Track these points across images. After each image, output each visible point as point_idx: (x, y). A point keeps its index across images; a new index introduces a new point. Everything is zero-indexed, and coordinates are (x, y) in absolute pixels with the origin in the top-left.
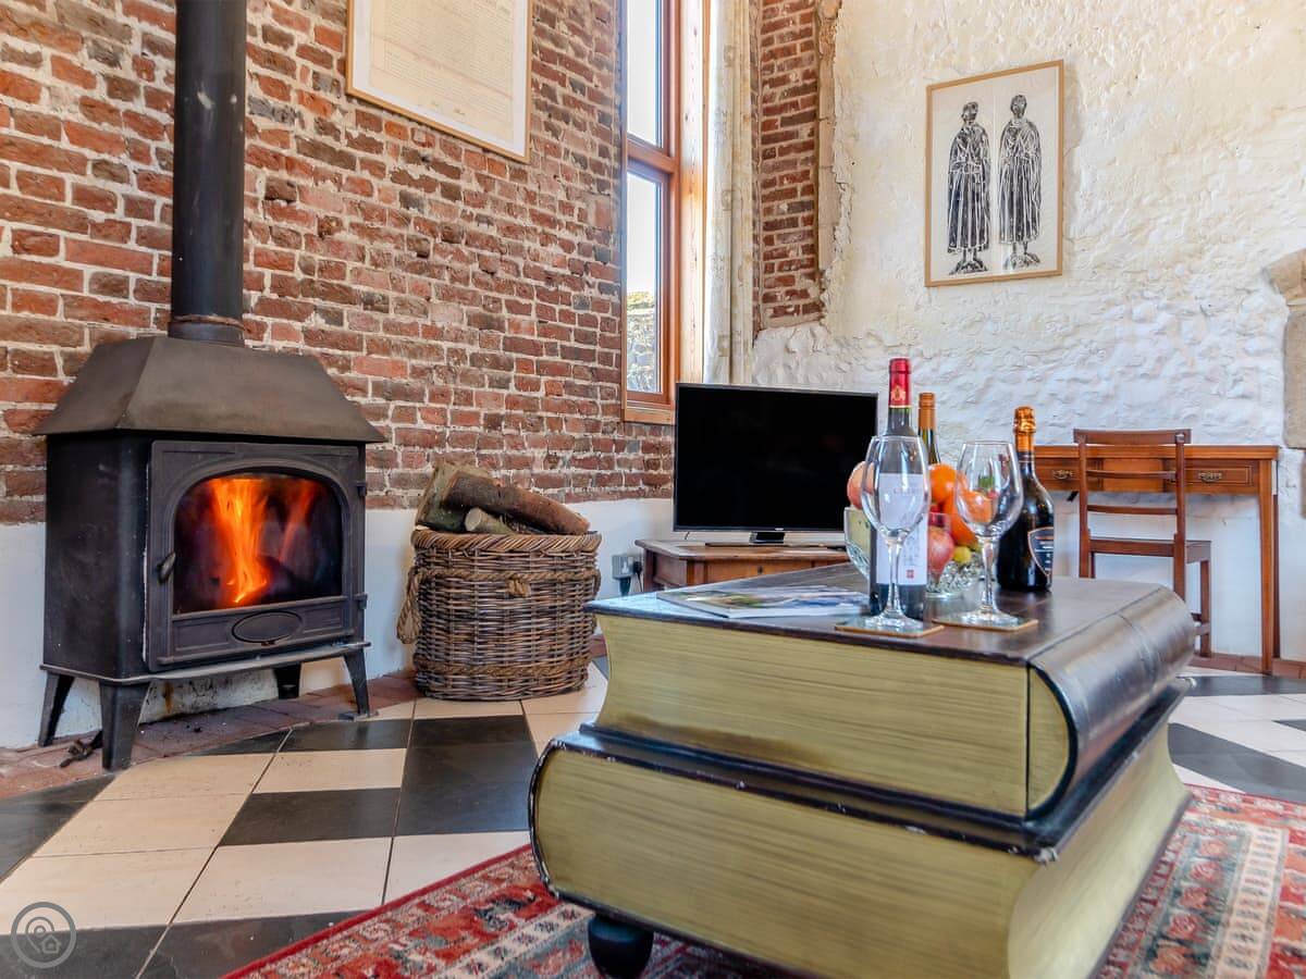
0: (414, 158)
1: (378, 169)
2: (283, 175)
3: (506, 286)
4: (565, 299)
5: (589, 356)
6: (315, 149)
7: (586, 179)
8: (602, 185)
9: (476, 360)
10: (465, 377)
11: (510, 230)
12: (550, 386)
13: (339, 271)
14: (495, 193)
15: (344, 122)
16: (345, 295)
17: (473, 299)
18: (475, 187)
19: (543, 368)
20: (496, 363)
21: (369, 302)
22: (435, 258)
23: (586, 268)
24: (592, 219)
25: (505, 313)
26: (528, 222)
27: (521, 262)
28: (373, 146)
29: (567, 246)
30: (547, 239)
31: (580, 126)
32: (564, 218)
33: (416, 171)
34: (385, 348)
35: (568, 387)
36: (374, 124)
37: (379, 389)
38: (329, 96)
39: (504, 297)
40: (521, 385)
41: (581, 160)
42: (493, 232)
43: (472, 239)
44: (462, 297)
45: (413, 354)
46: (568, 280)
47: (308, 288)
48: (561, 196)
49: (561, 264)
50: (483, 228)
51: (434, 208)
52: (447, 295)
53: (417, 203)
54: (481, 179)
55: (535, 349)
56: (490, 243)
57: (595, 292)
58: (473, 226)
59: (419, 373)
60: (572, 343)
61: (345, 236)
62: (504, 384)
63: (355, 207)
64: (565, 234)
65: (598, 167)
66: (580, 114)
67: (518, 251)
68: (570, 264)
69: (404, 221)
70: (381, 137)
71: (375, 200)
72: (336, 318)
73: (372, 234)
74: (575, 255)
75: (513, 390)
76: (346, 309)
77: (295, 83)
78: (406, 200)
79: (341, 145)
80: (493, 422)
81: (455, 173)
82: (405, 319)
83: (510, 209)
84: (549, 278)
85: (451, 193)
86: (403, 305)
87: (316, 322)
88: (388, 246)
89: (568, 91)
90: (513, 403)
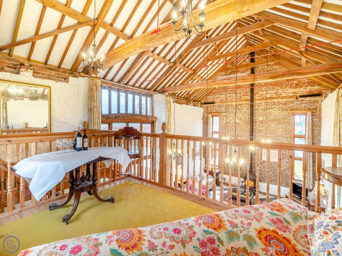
1: (265, 164)
3: (276, 171)
4: (284, 172)
5: (287, 177)
10: (272, 176)
15: (262, 162)
16: (262, 171)
17: (273, 172)
20: (275, 176)
21: (263, 171)
23: (286, 170)
24: (287, 166)
25: (276, 173)
29: (284, 168)
31: (286, 159)
34: (265, 174)
35: (284, 179)
36: (264, 162)
38: (261, 160)
41: (286, 162)
42: (275, 167)
43: (272, 168)
46: (284, 171)
48: (283, 164)
54: (274, 164)
56: (274, 168)
57: (288, 172)
60: (284, 175)
61: (262, 168)
63: (263, 166)
64: (284, 167)
65: (288, 162)
73: (264, 168)
75: (277, 178)
76: (262, 172)
80: (275, 180)
81: (271, 164)
87: (260, 172)
89: (284, 157)
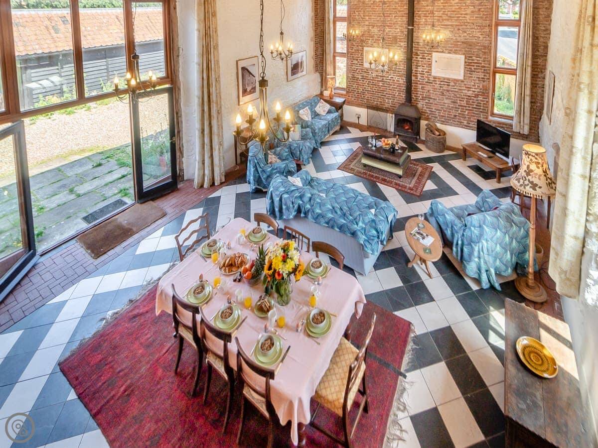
0: (441, 82)
2: (423, 86)
3: (459, 98)
6: (427, 82)
7: (479, 81)
8: (484, 81)
9: (452, 107)
11: (460, 90)
12: (468, 113)
13: (430, 96)
14: (457, 85)
15: (432, 79)
18: (453, 84)
19: (466, 109)
22: (445, 94)
23: (478, 95)
24: (481, 87)
25: (459, 101)
26: (465, 88)
27: (462, 94)
28: (436, 81)
30: (468, 91)
31: (479, 72)
32: (473, 87)
33: (442, 83)
36: (436, 78)
37: (435, 109)
38: (429, 76)
39: (458, 99)
40: (461, 111)
43: (452, 91)
44: (450, 99)
45: (441, 105)
46: (474, 97)
47: (426, 97)
48: (473, 84)
49: (473, 94)
50: (454, 90)
51: (445, 88)
52: (447, 98)
53: (442, 87)
54: (454, 83)
55: (466, 107)
56: (456, 92)
57: (481, 99)
58: (453, 89)
59: (441, 108)
62: (458, 111)
63: (432, 88)
64: (473, 90)
66: (477, 70)
67: (462, 93)
68: (475, 94)
69: (440, 89)
70: (437, 80)
71: (436, 87)
72: (430, 101)
73: (435, 91)
74: (476, 93)
75: (459, 112)
77: (424, 76)
78: (440, 87)
79: (431, 81)
80: (455, 116)
81: (449, 83)
82: (440, 101)
83: (460, 87)
84: (469, 96)
85: (448, 85)
86: (439, 100)
87: (427, 101)
88: (437, 93)
89: (475, 67)
90: (460, 114)
